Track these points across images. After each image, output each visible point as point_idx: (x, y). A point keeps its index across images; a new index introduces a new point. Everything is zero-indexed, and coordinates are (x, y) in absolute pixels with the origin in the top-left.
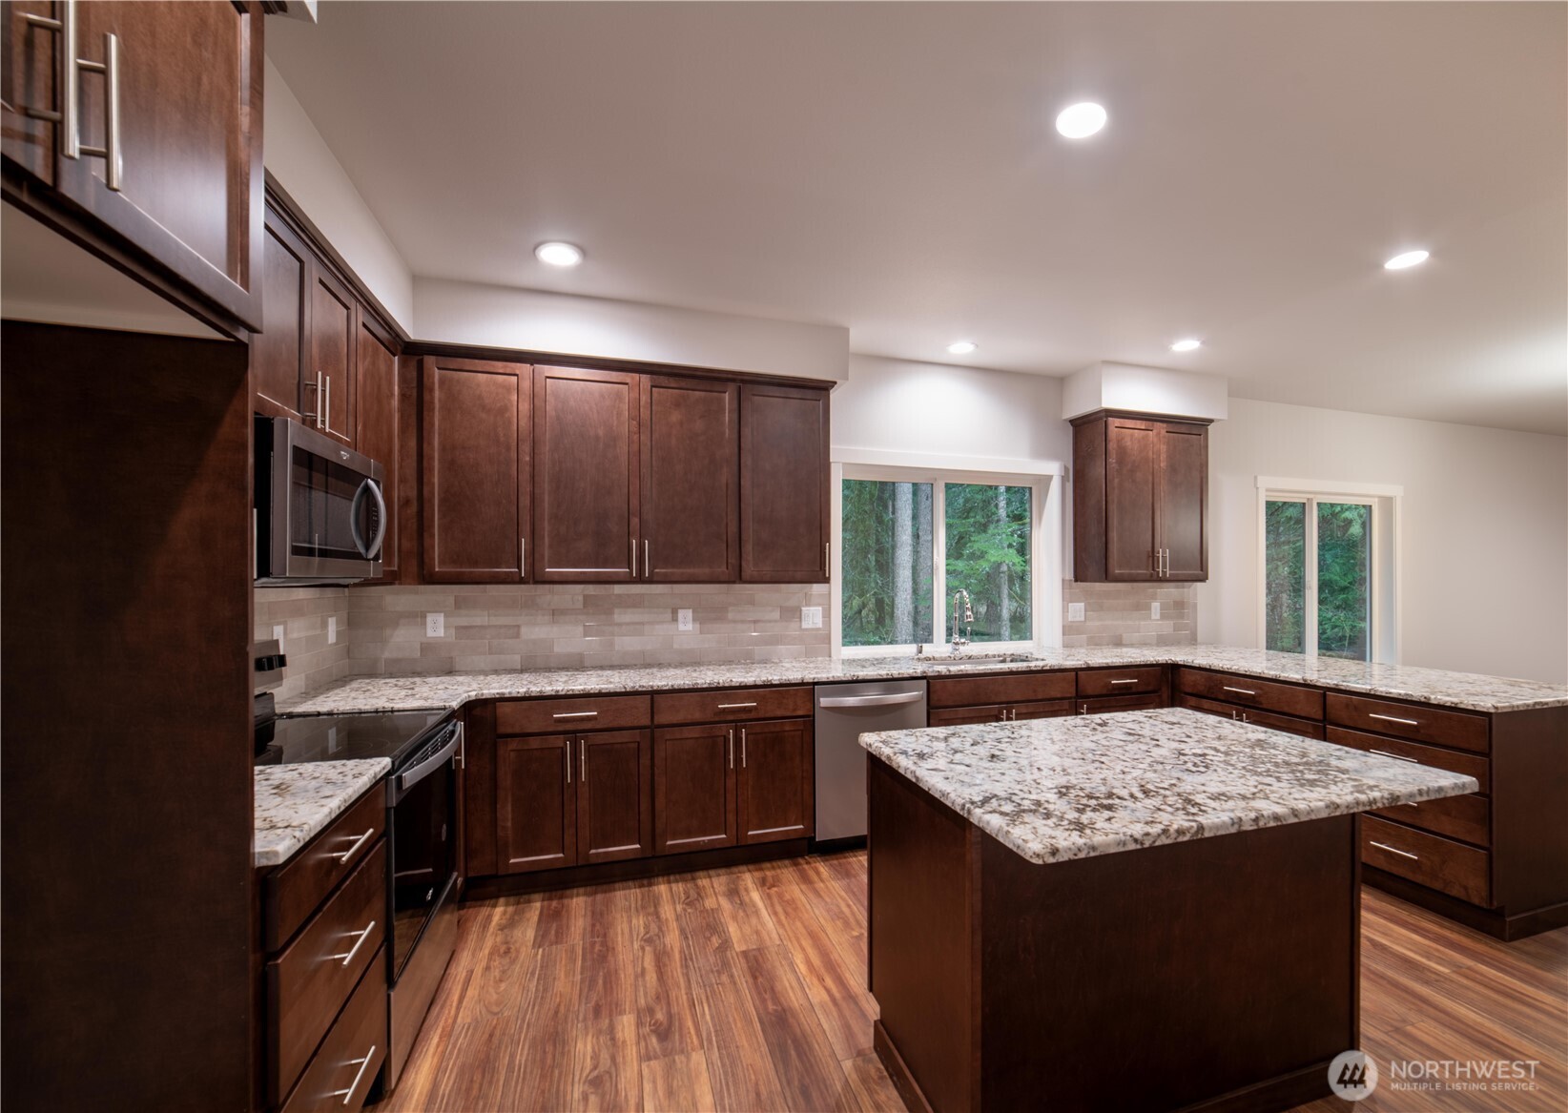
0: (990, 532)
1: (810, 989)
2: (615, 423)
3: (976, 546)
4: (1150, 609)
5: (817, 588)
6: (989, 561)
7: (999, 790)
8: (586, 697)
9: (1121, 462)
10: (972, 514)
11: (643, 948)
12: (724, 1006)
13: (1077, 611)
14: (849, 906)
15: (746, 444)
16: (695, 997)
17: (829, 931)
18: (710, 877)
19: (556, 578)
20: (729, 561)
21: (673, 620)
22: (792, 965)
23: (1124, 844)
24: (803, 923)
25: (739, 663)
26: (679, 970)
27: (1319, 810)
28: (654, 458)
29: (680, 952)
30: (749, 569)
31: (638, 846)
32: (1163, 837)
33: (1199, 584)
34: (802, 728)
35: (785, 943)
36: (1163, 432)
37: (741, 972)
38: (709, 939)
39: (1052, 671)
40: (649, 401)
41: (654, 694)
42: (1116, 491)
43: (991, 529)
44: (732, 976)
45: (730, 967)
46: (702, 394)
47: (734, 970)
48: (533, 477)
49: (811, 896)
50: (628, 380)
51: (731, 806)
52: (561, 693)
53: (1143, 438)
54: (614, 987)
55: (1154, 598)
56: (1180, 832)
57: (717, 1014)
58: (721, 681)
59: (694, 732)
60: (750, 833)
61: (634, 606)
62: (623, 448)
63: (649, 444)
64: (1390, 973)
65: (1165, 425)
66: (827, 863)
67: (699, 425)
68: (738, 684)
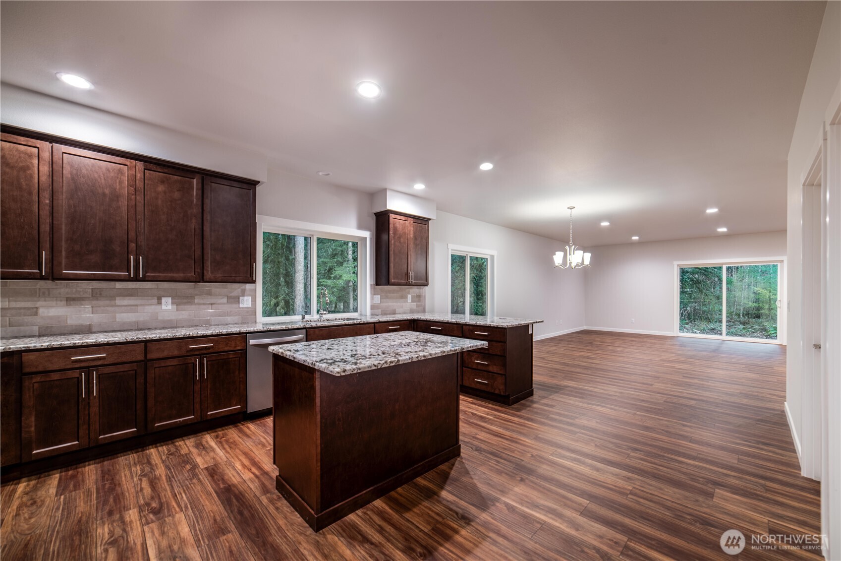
0: (344, 266)
1: (243, 475)
2: (118, 187)
3: (337, 273)
4: (407, 298)
5: (248, 286)
6: (343, 280)
7: (328, 357)
8: (98, 346)
9: (395, 233)
10: (336, 257)
11: (141, 480)
12: (194, 492)
13: (377, 298)
14: (265, 439)
15: (207, 208)
16: (176, 492)
17: (254, 450)
18: (184, 440)
19: (72, 277)
20: (196, 270)
21: (158, 303)
22: (234, 468)
23: (371, 367)
24: (240, 450)
25: (202, 326)
26: (165, 484)
27: (438, 353)
28: (146, 210)
29: (166, 476)
30: (208, 275)
31: (135, 429)
32: (385, 364)
33: (426, 287)
34: (240, 356)
35: (230, 459)
36: (412, 222)
37: (204, 476)
38: (184, 467)
39: (364, 324)
40: (143, 177)
41: (146, 342)
42: (393, 246)
43: (345, 265)
44: (199, 479)
45: (198, 475)
46: (179, 178)
47: (200, 476)
48: (52, 214)
49: (245, 438)
50: (128, 163)
51: (197, 400)
52: (77, 345)
53: (404, 224)
54: (122, 500)
55: (409, 293)
56: (391, 362)
57: (190, 496)
58: (191, 333)
59: (175, 362)
60: (209, 413)
61: (131, 295)
62: (123, 203)
63: (142, 201)
64: (475, 422)
65: (412, 219)
66: (254, 423)
67: (177, 195)
68: (202, 335)
